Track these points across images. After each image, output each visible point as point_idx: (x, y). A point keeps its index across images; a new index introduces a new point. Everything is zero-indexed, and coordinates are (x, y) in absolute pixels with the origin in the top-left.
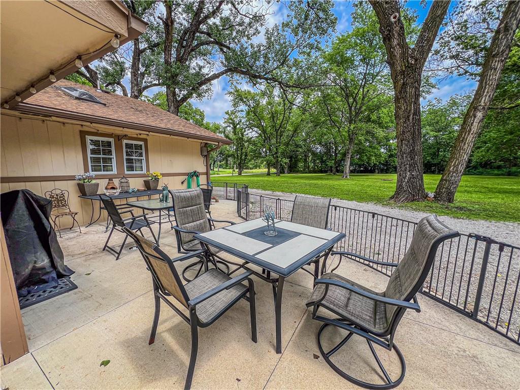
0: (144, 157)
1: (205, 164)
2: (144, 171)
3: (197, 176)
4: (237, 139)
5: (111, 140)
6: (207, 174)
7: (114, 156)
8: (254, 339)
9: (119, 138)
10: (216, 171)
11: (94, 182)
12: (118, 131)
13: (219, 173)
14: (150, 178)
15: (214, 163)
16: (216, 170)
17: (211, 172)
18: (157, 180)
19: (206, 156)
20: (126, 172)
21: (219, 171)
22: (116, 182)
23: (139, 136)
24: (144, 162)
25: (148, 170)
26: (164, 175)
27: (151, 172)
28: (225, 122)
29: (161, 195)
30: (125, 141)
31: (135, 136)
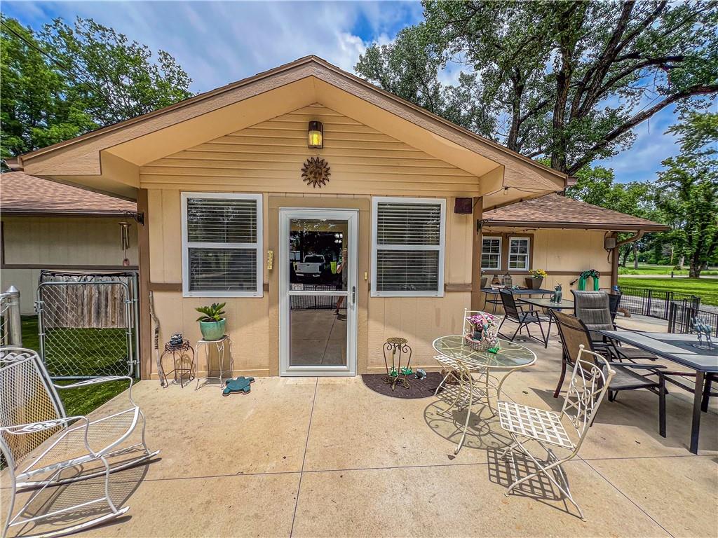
0: (528, 254)
1: (610, 260)
2: (527, 269)
3: (596, 277)
4: (689, 208)
5: (500, 238)
6: (613, 274)
7: (500, 253)
8: (663, 433)
9: (506, 236)
10: (631, 268)
11: (484, 276)
12: (507, 230)
13: (636, 271)
14: (533, 276)
15: (627, 254)
16: (628, 265)
17: (620, 269)
18: (540, 278)
19: (613, 249)
20: (509, 269)
21: (636, 268)
22: (500, 277)
23: (526, 232)
24: (527, 260)
25: (531, 267)
26: (549, 273)
27: (535, 269)
28: (661, 179)
29: (553, 295)
30: (512, 239)
31: (522, 232)
